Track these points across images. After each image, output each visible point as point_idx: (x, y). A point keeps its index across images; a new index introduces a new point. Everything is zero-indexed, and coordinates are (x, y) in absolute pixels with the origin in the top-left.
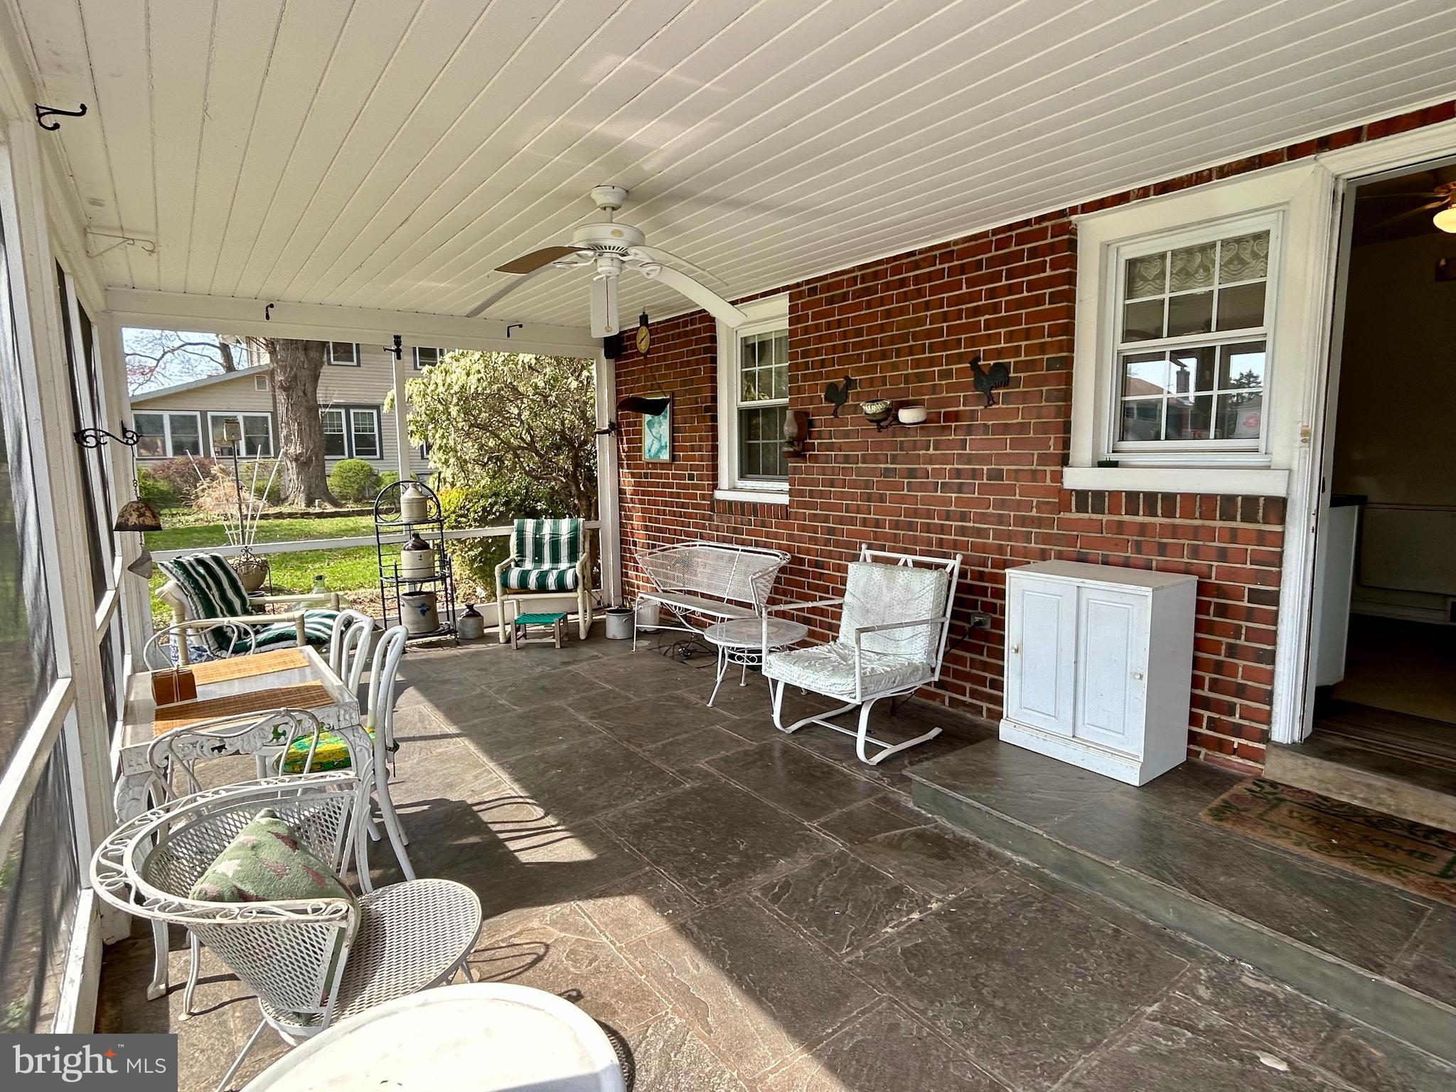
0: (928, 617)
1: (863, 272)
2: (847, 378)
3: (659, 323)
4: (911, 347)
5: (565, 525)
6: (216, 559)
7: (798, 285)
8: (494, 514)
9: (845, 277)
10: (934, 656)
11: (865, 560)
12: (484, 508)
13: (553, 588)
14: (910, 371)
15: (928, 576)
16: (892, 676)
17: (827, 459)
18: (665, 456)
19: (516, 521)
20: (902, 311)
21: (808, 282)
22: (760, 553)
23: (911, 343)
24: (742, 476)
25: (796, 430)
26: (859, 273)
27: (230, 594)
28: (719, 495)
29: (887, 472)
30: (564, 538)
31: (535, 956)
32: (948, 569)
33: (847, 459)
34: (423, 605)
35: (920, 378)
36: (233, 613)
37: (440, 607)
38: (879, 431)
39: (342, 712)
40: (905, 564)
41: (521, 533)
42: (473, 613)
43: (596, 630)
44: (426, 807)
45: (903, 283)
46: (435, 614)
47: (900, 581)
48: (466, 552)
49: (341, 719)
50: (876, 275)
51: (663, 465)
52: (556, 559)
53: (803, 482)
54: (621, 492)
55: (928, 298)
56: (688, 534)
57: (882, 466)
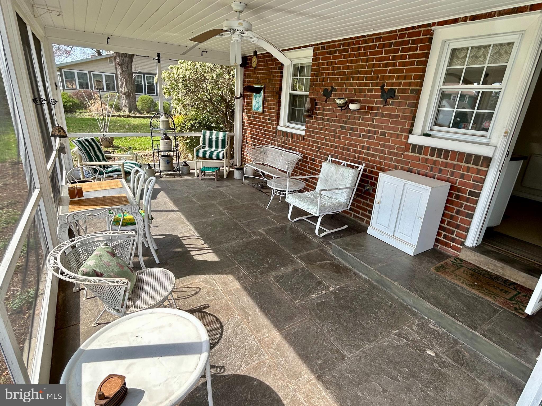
0: (349, 186)
1: (344, 42)
2: (332, 87)
3: (262, 54)
4: (358, 77)
5: (221, 134)
6: (92, 139)
7: (317, 44)
8: (195, 127)
9: (337, 43)
10: (349, 200)
11: (329, 161)
12: (191, 125)
13: (215, 158)
14: (357, 87)
15: (351, 171)
16: (331, 207)
17: (321, 119)
18: (260, 110)
19: (203, 131)
20: (357, 61)
21: (322, 44)
22: (292, 153)
23: (359, 75)
24: (289, 121)
25: (310, 106)
26: (342, 42)
27: (98, 153)
28: (279, 128)
29: (343, 128)
30: (220, 139)
31: (196, 292)
32: (359, 169)
33: (328, 120)
34: (168, 160)
35: (360, 90)
36: (100, 161)
37: (174, 161)
38: (341, 111)
39: (132, 207)
40: (344, 165)
41: (204, 136)
42: (186, 164)
43: (230, 174)
44: (164, 237)
45: (359, 49)
46: (172, 164)
47: (340, 171)
48: (185, 141)
49: (132, 209)
50: (349, 44)
51: (259, 114)
52: (217, 147)
53: (311, 127)
54: (243, 122)
55: (368, 57)
56: (266, 142)
57: (341, 125)
